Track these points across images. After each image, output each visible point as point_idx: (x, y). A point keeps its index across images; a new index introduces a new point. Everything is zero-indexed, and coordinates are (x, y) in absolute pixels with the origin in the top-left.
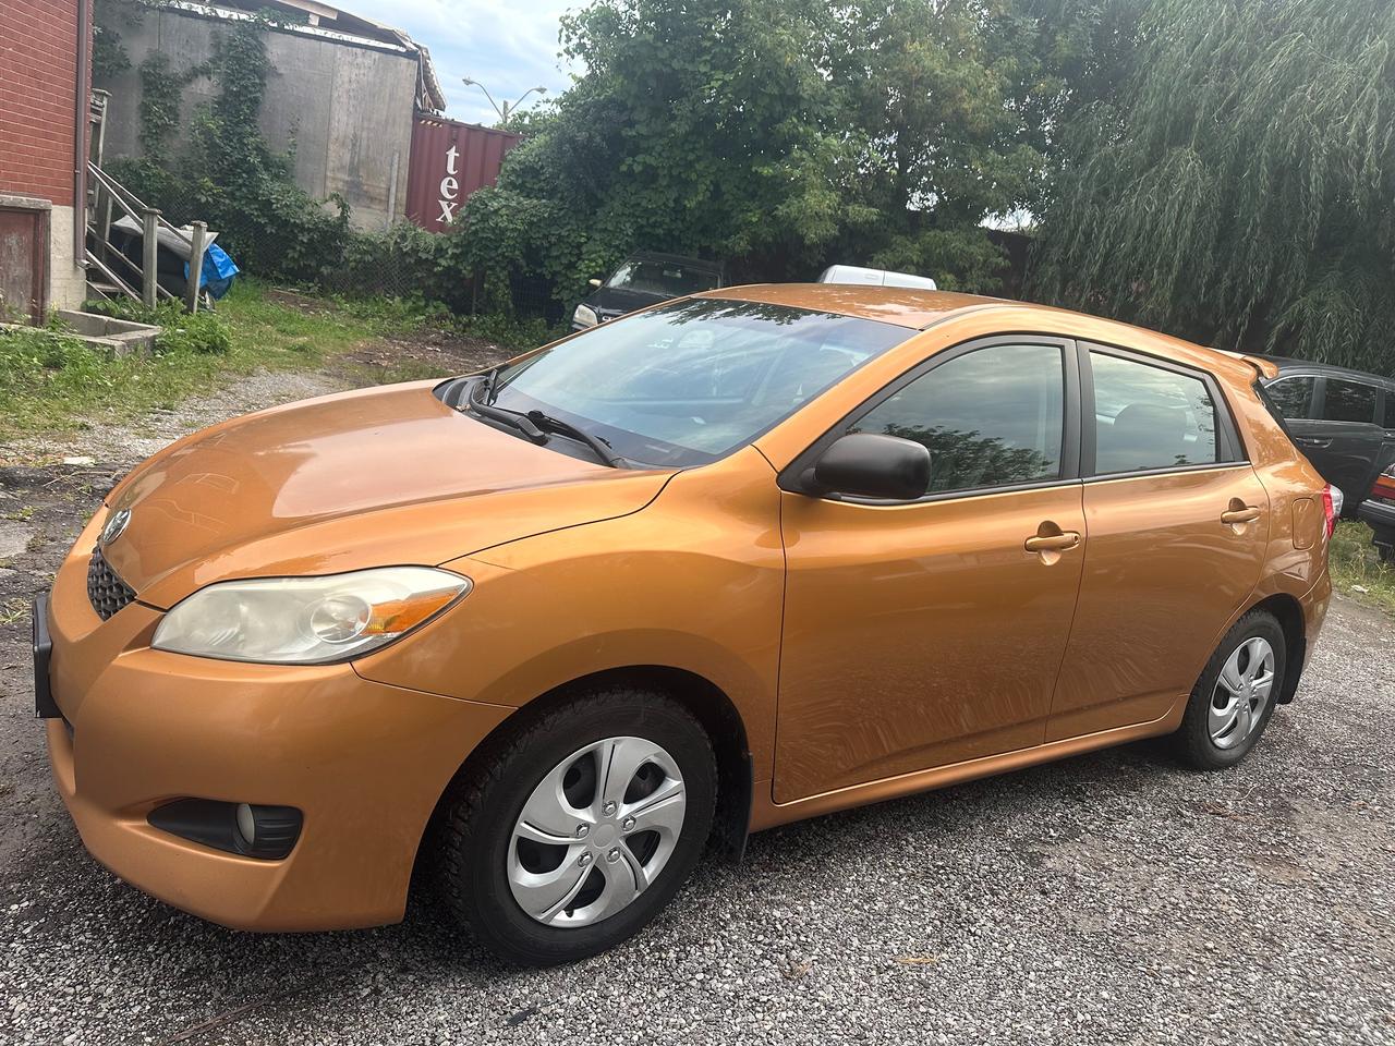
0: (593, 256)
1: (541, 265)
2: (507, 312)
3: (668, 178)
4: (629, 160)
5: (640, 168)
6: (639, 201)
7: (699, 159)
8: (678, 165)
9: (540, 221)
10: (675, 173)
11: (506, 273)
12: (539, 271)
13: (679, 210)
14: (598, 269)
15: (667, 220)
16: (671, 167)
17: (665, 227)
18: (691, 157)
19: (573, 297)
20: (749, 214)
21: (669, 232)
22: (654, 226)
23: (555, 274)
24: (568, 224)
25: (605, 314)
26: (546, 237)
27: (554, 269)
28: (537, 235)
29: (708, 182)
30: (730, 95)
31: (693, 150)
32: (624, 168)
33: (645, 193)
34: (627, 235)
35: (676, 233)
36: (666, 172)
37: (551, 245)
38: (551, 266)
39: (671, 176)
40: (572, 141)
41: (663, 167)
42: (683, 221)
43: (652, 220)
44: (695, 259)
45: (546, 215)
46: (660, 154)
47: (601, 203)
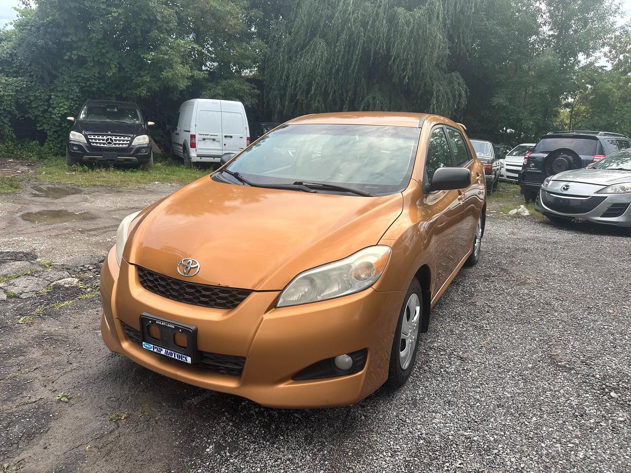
0: (60, 105)
1: (28, 113)
2: (12, 140)
3: (92, 62)
4: (68, 54)
5: (76, 57)
6: (79, 74)
7: (108, 52)
8: (97, 55)
9: (21, 89)
10: (96, 59)
11: (8, 119)
12: (27, 116)
13: (102, 78)
14: (65, 111)
15: (97, 83)
16: (93, 57)
17: (96, 87)
18: (104, 51)
19: (50, 128)
20: (144, 78)
21: (99, 89)
22: (90, 86)
23: (36, 116)
24: (38, 89)
25: (89, 135)
26: (27, 97)
27: (36, 113)
28: (22, 97)
29: (116, 63)
30: (123, 20)
31: (103, 48)
32: (66, 57)
33: (80, 70)
34: (76, 92)
35: (103, 89)
36: (91, 59)
37: (31, 101)
38: (34, 113)
39: (94, 61)
40: (35, 45)
41: (90, 57)
42: (105, 82)
43: (88, 83)
44: (115, 101)
45: (25, 86)
46: (85, 50)
47: (55, 77)
